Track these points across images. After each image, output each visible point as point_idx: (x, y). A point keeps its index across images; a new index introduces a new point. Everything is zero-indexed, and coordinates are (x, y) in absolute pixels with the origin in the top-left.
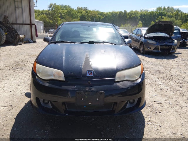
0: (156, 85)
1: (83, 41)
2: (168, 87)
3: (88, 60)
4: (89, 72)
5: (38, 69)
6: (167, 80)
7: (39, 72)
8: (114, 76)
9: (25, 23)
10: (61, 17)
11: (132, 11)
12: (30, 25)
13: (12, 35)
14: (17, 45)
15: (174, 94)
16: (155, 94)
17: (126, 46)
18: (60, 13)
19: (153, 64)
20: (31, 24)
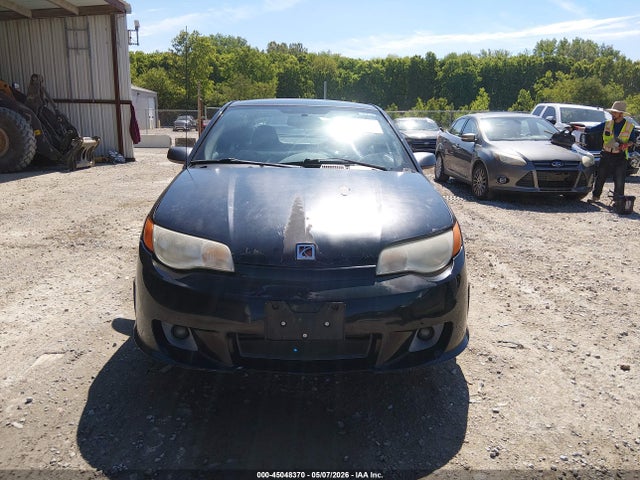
0: (513, 296)
1: (286, 160)
2: (550, 302)
3: (302, 214)
4: (301, 248)
5: (158, 240)
6: (550, 281)
7: (162, 250)
8: (375, 260)
9: (97, 97)
10: (216, 77)
11: (453, 56)
12: (114, 106)
13: (57, 137)
14: (72, 170)
15: (564, 320)
16: (506, 320)
17: (417, 174)
18: (212, 64)
19: (513, 231)
20: (118, 102)
